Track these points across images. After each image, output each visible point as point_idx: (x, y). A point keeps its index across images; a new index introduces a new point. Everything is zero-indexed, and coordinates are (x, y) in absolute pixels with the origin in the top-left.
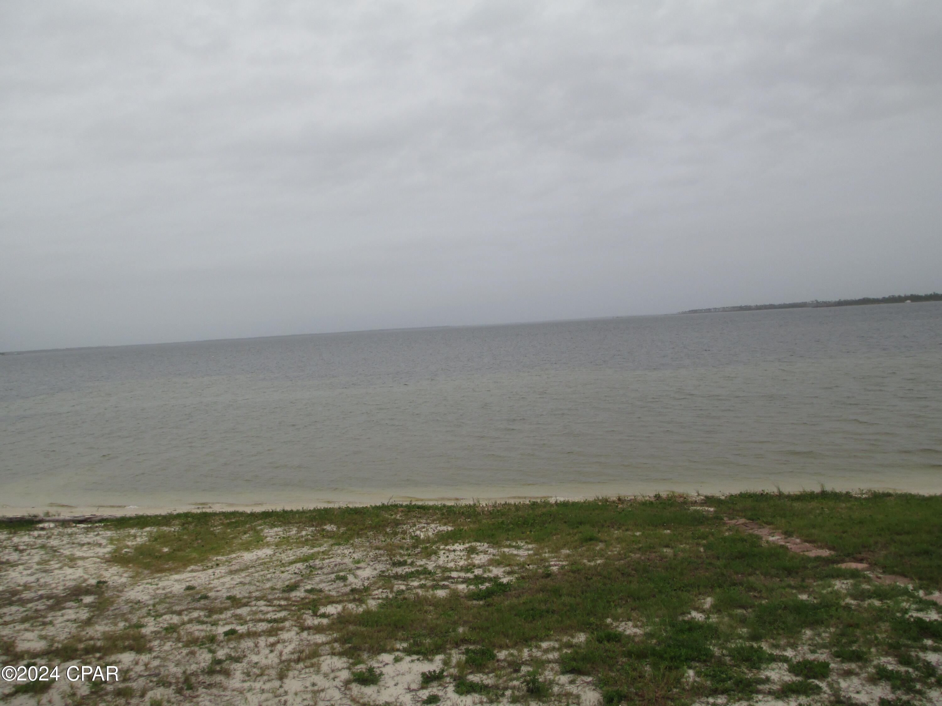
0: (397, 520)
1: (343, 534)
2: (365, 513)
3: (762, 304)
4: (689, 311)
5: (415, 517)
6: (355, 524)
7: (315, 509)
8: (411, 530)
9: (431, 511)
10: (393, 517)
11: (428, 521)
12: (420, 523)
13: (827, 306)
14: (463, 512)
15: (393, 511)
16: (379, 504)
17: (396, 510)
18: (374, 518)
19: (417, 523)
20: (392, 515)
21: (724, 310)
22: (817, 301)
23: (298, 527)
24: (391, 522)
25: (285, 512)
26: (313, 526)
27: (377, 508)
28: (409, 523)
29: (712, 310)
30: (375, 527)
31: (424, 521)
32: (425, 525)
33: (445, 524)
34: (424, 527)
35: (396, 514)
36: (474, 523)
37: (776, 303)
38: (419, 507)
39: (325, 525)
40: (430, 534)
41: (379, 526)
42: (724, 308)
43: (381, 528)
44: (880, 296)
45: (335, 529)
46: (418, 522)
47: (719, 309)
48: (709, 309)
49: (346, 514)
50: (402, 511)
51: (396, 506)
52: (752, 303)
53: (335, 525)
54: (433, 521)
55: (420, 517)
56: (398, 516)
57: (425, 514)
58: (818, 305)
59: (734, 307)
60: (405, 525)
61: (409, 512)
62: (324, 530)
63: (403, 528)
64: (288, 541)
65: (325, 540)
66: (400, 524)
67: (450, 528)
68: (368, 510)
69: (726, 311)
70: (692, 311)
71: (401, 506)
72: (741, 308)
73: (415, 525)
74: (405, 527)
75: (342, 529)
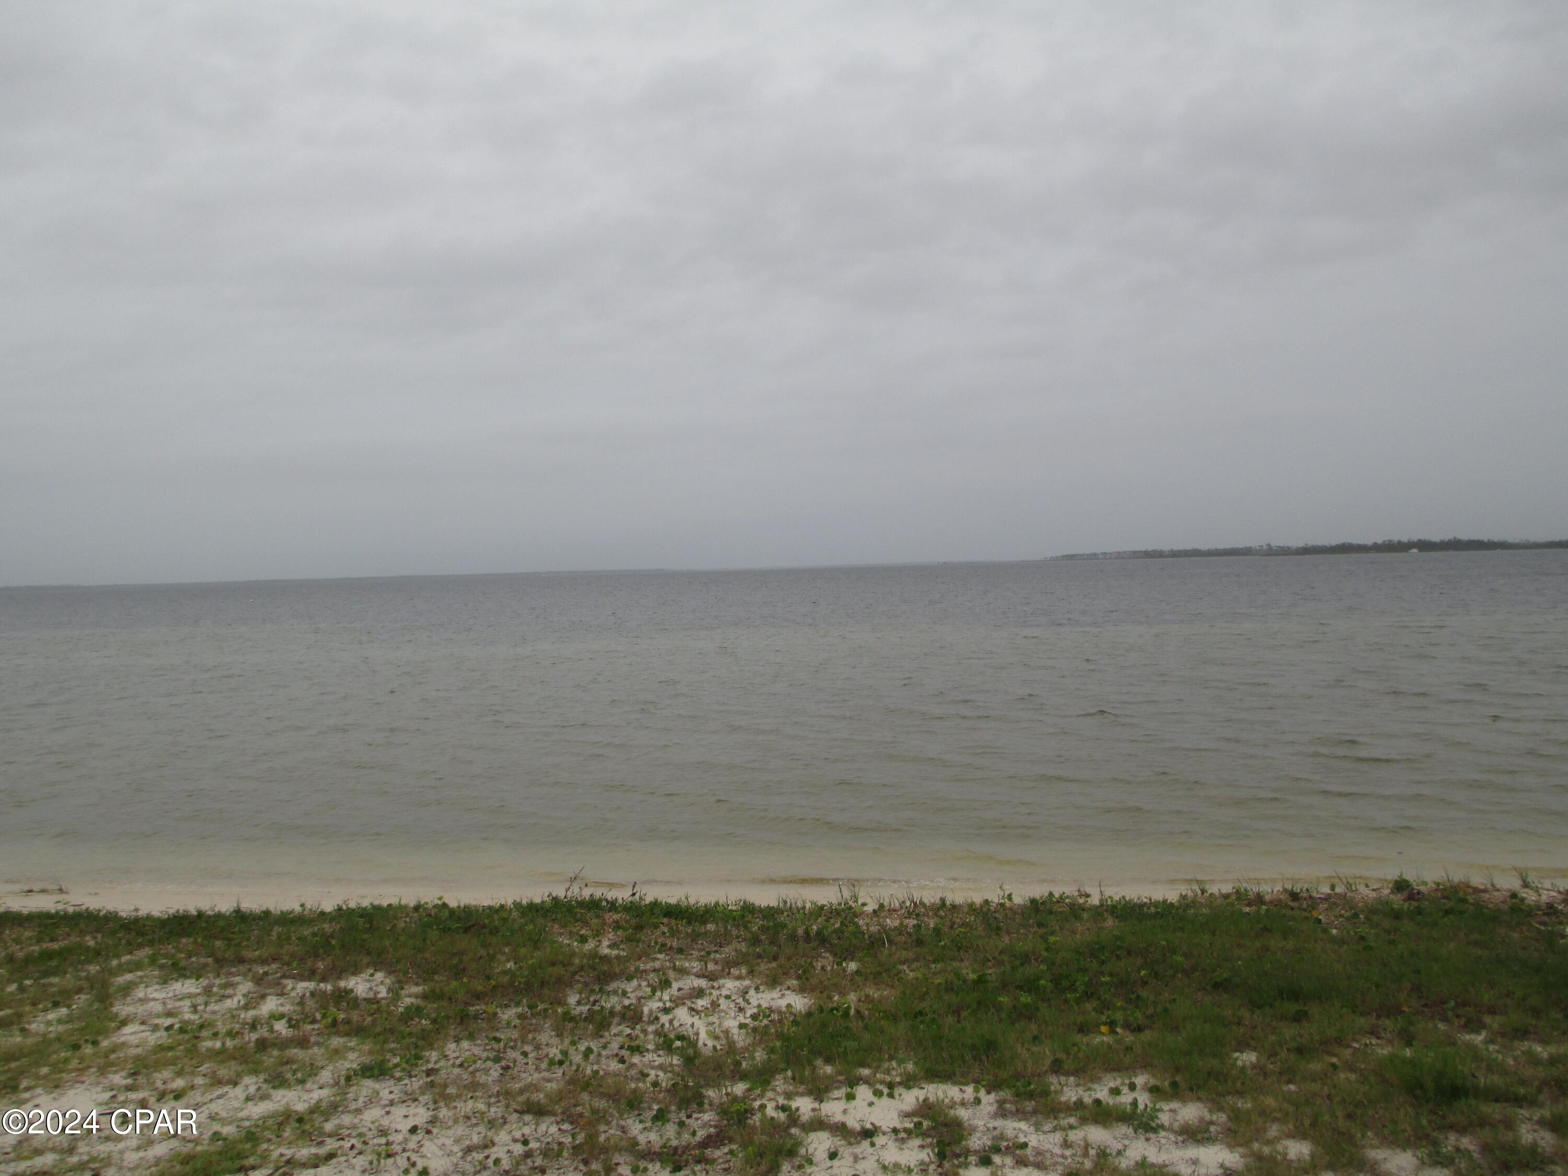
0: (605, 959)
1: (413, 1012)
2: (494, 931)
3: (1181, 549)
4: (1063, 556)
5: (664, 948)
6: (459, 972)
7: (340, 909)
8: (655, 1005)
9: (711, 927)
10: (590, 945)
11: (711, 966)
12: (683, 972)
13: (1285, 555)
14: (819, 933)
15: (586, 923)
16: (537, 895)
17: (595, 921)
18: (523, 951)
19: (671, 974)
20: (583, 939)
21: (1120, 556)
22: (1269, 545)
23: (259, 980)
24: (582, 968)
25: (240, 916)
26: (311, 975)
27: (532, 910)
28: (640, 974)
29: (1100, 556)
30: (527, 988)
31: (696, 966)
32: (703, 983)
33: (773, 982)
34: (699, 993)
35: (598, 934)
36: (876, 978)
37: (1203, 547)
38: (674, 912)
39: (356, 970)
40: (731, 1024)
41: (542, 984)
42: (1119, 553)
43: (546, 991)
44: (1369, 542)
45: (383, 993)
46: (674, 968)
47: (1111, 554)
48: (1096, 554)
49: (434, 934)
50: (617, 926)
51: (594, 905)
52: (1165, 546)
53: (390, 973)
54: (729, 964)
55: (680, 951)
56: (606, 943)
57: (695, 937)
58: (1271, 552)
59: (1135, 552)
60: (629, 978)
61: (639, 928)
62: (343, 997)
63: (624, 993)
64: (192, 1051)
65: (337, 1042)
66: (613, 977)
67: (799, 1002)
68: (505, 920)
69: (1122, 558)
70: (1067, 556)
71: (613, 906)
72: (1147, 554)
73: (666, 984)
74: (630, 986)
75: (411, 994)
